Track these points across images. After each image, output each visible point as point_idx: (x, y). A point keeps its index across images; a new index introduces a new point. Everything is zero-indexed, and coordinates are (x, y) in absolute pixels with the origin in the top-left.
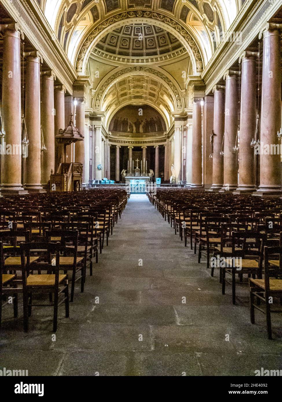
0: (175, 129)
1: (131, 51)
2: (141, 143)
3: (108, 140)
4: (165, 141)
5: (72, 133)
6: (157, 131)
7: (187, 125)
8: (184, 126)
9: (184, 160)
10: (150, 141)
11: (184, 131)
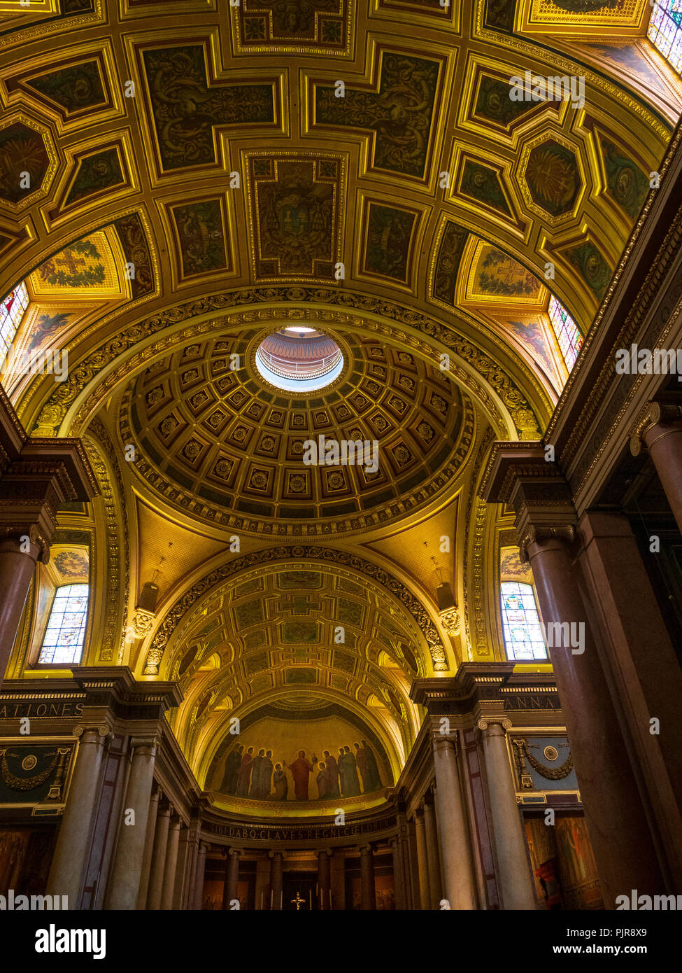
0: (435, 746)
3: (200, 823)
4: (392, 822)
6: (362, 790)
7: (482, 725)
8: (465, 732)
9: (488, 877)
11: (468, 751)
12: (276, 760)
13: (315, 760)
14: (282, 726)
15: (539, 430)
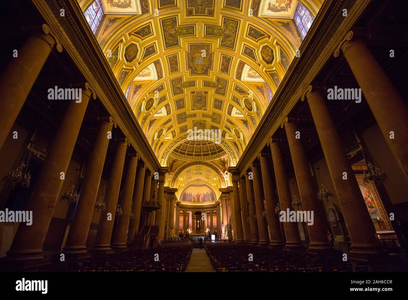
1: (194, 153)
2: (201, 209)
5: (154, 204)
10: (207, 208)
12: (193, 194)
13: (201, 194)
14: (195, 188)
15: (236, 162)
